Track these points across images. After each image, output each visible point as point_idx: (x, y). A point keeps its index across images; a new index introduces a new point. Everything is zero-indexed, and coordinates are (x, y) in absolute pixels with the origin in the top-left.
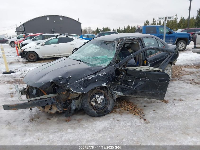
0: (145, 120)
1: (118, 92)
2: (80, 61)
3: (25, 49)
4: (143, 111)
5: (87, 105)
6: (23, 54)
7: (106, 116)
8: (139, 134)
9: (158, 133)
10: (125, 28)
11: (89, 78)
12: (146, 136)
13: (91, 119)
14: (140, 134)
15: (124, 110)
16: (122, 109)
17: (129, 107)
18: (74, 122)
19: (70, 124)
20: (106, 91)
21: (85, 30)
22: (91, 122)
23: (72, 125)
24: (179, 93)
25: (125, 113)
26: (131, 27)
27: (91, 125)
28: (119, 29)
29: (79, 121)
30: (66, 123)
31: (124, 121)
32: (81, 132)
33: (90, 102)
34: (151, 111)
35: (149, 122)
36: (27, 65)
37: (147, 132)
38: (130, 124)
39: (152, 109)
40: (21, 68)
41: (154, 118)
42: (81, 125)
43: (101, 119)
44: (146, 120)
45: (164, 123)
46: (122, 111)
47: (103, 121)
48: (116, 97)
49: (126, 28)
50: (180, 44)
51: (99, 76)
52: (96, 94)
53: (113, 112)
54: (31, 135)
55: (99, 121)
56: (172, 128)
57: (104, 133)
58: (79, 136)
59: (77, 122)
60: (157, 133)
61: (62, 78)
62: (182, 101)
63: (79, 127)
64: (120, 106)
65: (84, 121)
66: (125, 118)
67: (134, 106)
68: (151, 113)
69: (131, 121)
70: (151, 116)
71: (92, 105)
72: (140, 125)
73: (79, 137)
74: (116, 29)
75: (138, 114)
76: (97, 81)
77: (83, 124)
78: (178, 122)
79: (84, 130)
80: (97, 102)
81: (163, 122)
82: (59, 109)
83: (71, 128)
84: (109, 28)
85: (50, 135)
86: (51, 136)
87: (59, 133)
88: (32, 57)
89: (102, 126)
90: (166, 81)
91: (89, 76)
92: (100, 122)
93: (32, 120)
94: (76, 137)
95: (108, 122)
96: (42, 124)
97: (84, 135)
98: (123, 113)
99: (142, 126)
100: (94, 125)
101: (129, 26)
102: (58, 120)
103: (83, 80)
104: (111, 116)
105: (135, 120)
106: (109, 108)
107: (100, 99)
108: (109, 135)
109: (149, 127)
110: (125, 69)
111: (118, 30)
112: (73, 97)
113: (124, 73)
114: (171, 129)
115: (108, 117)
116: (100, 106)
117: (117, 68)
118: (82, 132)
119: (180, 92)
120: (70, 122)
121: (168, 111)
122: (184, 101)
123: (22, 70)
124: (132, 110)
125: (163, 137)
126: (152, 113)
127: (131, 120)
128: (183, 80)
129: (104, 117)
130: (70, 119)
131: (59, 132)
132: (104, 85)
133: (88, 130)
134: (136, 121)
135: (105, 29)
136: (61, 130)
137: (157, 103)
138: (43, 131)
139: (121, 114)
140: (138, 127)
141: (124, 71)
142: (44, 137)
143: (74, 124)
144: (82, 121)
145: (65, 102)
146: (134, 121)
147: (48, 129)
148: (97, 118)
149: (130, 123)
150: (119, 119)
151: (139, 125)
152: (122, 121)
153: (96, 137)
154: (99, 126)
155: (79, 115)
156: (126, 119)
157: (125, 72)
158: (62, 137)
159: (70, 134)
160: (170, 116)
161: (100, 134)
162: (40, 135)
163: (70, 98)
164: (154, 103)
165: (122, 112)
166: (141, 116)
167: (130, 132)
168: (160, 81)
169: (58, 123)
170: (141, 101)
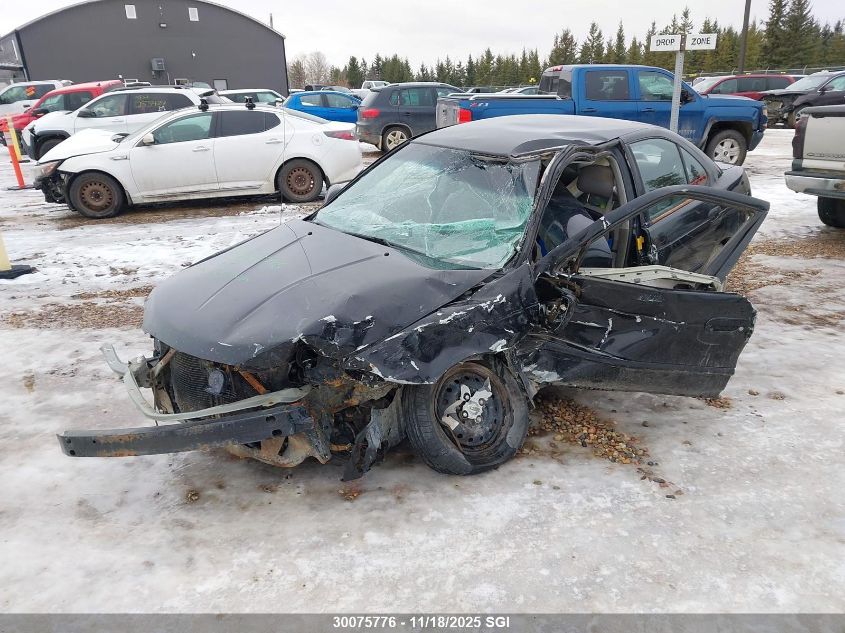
0: (662, 482)
1: (541, 367)
2: (381, 242)
3: (63, 160)
4: (643, 447)
5: (427, 431)
6: (54, 185)
7: (503, 470)
8: (655, 544)
9: (725, 538)
10: (470, 62)
11: (442, 322)
12: (685, 552)
13: (447, 486)
14: (657, 540)
15: (568, 444)
16: (559, 437)
17: (585, 431)
18: (382, 500)
19: (366, 507)
20: (496, 367)
21: (298, 68)
22: (450, 496)
23: (375, 514)
24: (763, 365)
25: (576, 456)
26: (499, 60)
27: (452, 510)
28: (445, 64)
29: (399, 494)
30: (348, 504)
31: (580, 489)
32: (421, 544)
33: (439, 414)
34: (675, 446)
35: (679, 492)
36: (77, 232)
37: (683, 533)
38: (609, 505)
39: (676, 434)
40: (58, 250)
41: (693, 475)
42: (411, 512)
43: (487, 481)
44: (667, 483)
45: (740, 495)
46: (562, 446)
47: (497, 493)
48: (533, 390)
49: (474, 61)
50: (722, 144)
51: (479, 310)
52: (457, 382)
53: (526, 451)
54: (218, 562)
55: (481, 493)
56: (772, 514)
57: (518, 546)
58: (420, 561)
59: (391, 499)
60: (722, 539)
61: (339, 324)
62: (783, 397)
63: (408, 521)
64: (547, 426)
65: (421, 494)
66: (581, 477)
67: (603, 426)
68: (675, 452)
69: (609, 491)
70: (682, 465)
71: (445, 427)
72: (650, 504)
73: (419, 565)
74: (435, 67)
75: (628, 461)
76: (470, 330)
77: (419, 506)
78: (791, 490)
79: (434, 535)
80: (465, 414)
81: (734, 491)
82: (321, 449)
83: (378, 526)
84: (404, 62)
85: (299, 560)
86: (306, 566)
87: (334, 550)
88: (97, 196)
89: (498, 514)
90: (741, 329)
91: (436, 311)
92: (486, 498)
93: (195, 495)
94: (408, 563)
95: (517, 496)
96: (247, 513)
97: (439, 555)
98: (566, 456)
99: (659, 511)
100: (465, 511)
101: (488, 53)
102: (308, 493)
103: (419, 329)
104: (523, 469)
105: (625, 484)
106: (512, 436)
107: (475, 403)
108: (541, 550)
109: (687, 512)
110: (577, 277)
111: (441, 69)
112: (369, 397)
113: (571, 296)
114: (772, 518)
115: (512, 473)
116: (478, 431)
117: (544, 275)
118: (428, 541)
119: (766, 362)
120: (365, 500)
121: (739, 442)
122: (791, 398)
123: (66, 258)
124: (600, 441)
125: (748, 555)
126: (681, 453)
127: (610, 486)
128: (764, 306)
129: (494, 474)
130: (359, 488)
131: (333, 548)
132: (499, 346)
133: (448, 531)
134: (628, 492)
135: (384, 64)
136: (335, 537)
137: (691, 411)
138: (262, 543)
139: (561, 462)
140: (643, 516)
141: (570, 288)
142: (278, 572)
143: (384, 508)
144: (413, 495)
145: (336, 417)
146: (618, 487)
147: (279, 533)
148: (468, 481)
149: (609, 499)
150: (561, 480)
151: (645, 504)
152: (574, 492)
153: (489, 565)
154: (488, 514)
155: (392, 467)
156: (585, 481)
157: (574, 291)
158: (351, 566)
159: (381, 555)
160: (754, 464)
161: (501, 547)
162: (257, 561)
163: (355, 401)
164: (677, 409)
165: (562, 453)
166: (643, 466)
167: (619, 536)
168: (717, 326)
169: (313, 508)
170: (626, 403)
